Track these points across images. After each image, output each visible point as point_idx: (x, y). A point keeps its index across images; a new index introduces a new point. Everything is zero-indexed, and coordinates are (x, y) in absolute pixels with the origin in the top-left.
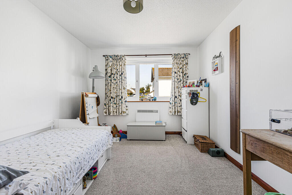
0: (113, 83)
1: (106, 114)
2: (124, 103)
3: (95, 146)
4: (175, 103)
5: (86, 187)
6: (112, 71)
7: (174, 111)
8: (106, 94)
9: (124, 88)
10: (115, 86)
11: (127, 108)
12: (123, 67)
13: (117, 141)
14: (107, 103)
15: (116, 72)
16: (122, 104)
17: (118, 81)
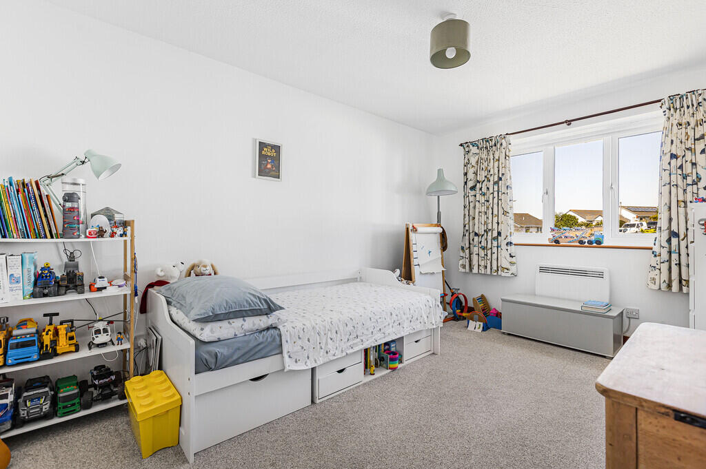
0: (479, 201)
1: (463, 270)
2: (504, 246)
3: (389, 314)
4: (670, 252)
5: (374, 374)
6: (477, 175)
7: (665, 276)
8: (465, 226)
9: (505, 213)
10: (483, 209)
11: (513, 260)
12: (502, 163)
13: (476, 330)
14: (467, 245)
15: (485, 177)
16: (499, 249)
17: (491, 196)
